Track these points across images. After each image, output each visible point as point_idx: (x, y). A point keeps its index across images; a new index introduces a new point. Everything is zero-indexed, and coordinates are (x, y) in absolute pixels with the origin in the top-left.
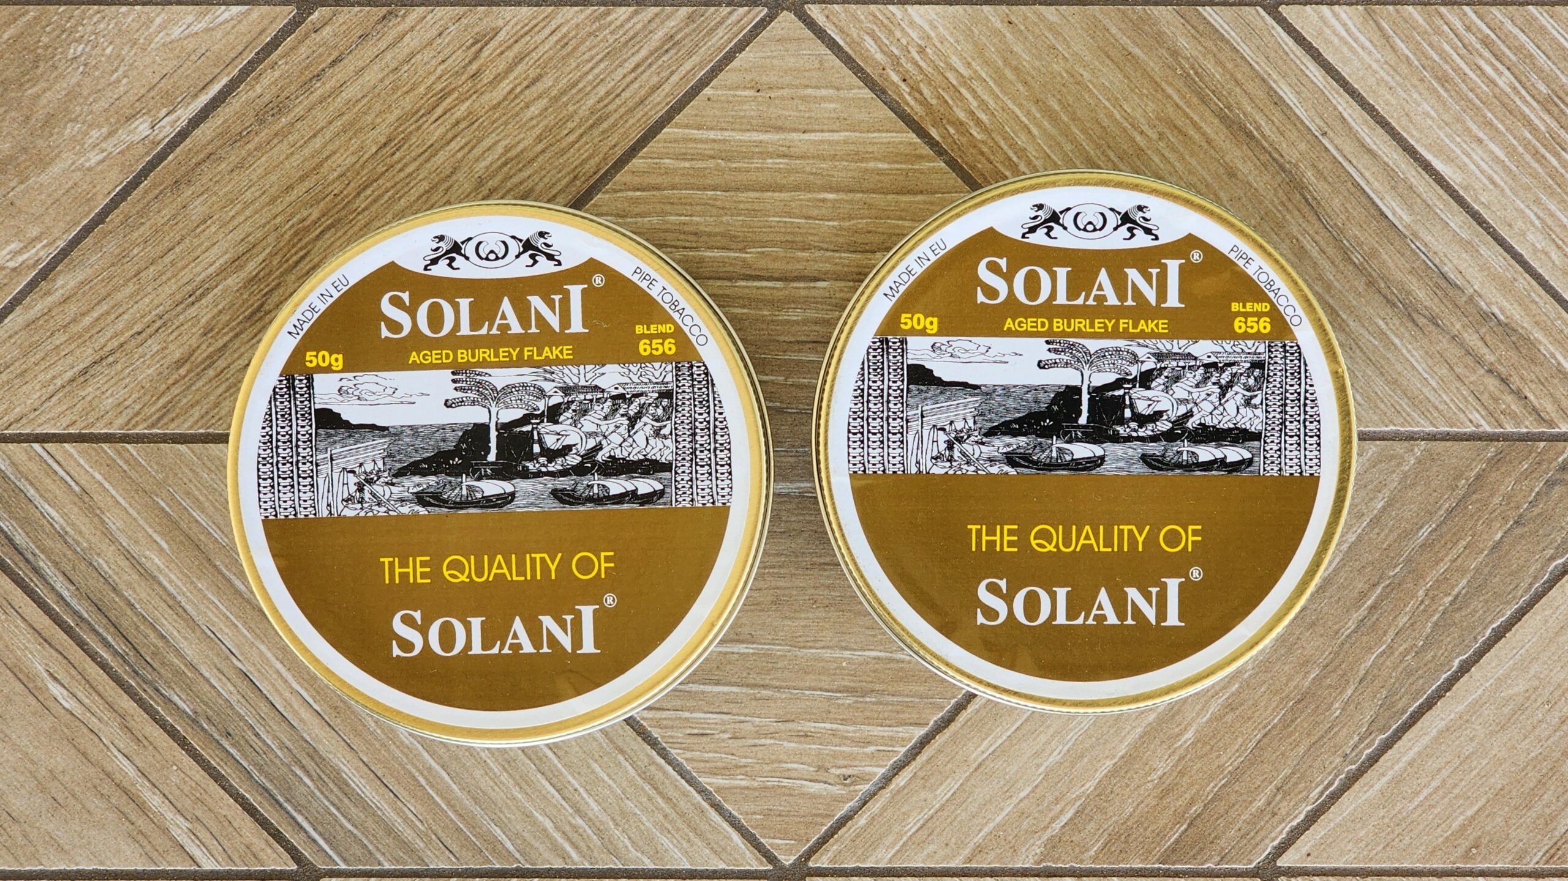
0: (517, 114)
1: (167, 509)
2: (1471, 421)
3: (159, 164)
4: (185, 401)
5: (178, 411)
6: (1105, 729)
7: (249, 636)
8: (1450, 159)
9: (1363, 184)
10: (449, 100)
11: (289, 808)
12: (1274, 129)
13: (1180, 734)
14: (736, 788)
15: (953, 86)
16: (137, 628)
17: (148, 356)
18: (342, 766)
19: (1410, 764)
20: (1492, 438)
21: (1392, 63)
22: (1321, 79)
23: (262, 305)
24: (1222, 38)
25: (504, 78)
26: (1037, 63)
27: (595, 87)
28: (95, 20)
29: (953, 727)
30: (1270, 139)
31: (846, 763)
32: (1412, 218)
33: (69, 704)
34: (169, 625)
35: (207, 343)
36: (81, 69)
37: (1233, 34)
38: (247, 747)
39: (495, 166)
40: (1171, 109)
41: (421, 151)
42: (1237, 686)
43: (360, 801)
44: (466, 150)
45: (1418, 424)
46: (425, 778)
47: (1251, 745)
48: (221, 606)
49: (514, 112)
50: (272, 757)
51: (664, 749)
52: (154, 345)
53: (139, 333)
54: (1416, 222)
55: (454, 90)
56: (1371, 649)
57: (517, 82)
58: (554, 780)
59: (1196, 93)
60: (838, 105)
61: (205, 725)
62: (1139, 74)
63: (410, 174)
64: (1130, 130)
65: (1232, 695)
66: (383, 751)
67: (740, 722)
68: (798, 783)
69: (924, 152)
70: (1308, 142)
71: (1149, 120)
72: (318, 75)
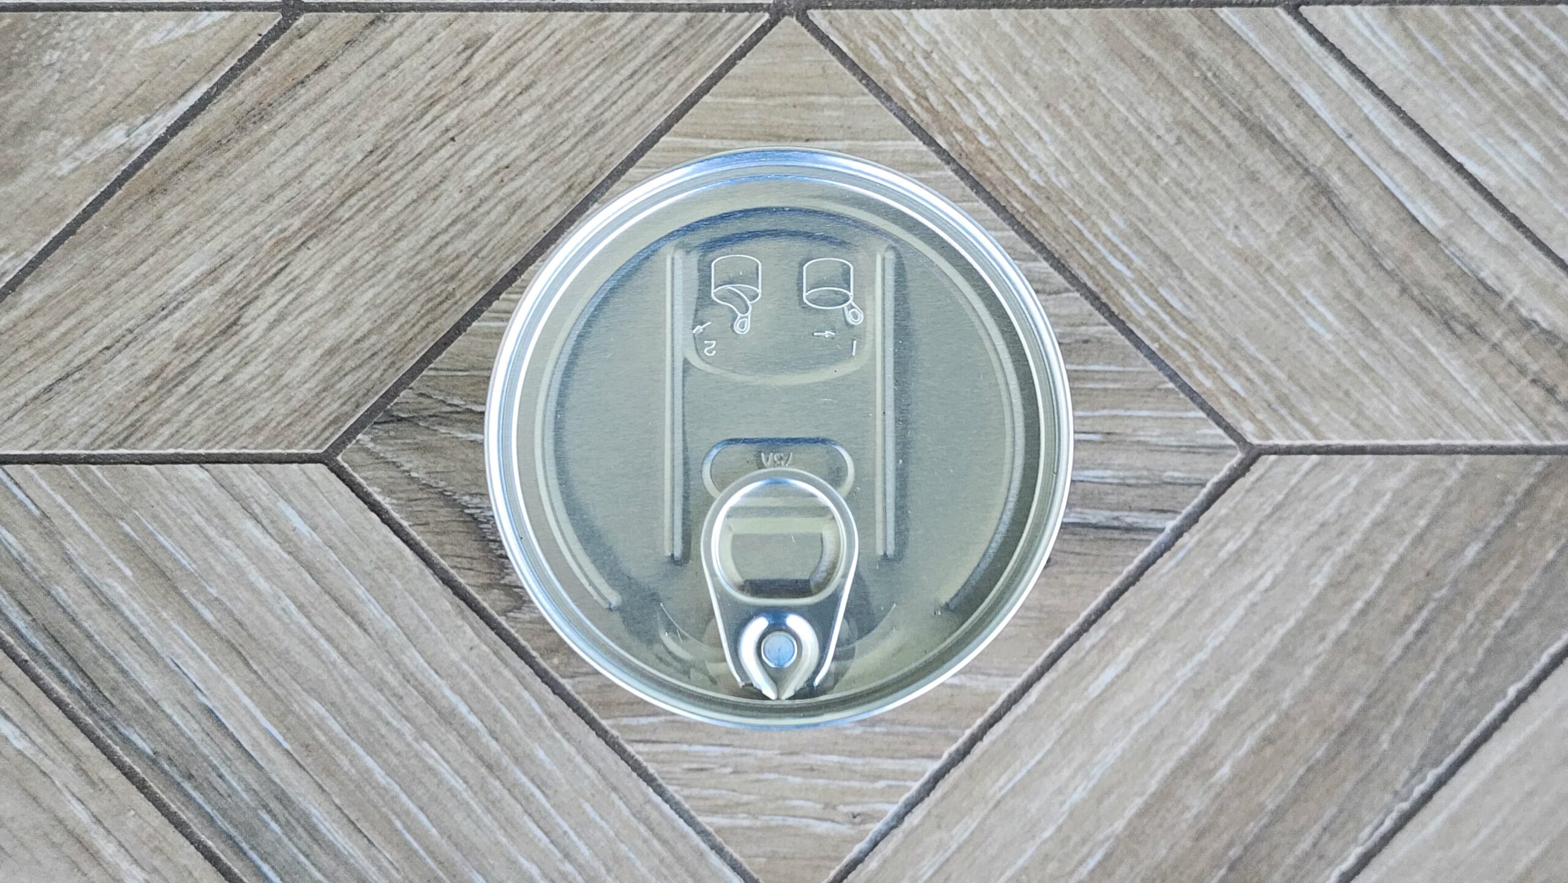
0: (510, 122)
1: (132, 534)
2: (1516, 433)
3: (134, 173)
4: (154, 419)
5: (146, 429)
6: (1133, 763)
7: (216, 668)
8: (1485, 162)
9: (1393, 188)
10: (438, 107)
11: (253, 855)
12: (1297, 131)
13: (1217, 768)
14: (738, 829)
15: (960, 91)
16: (96, 661)
17: (117, 372)
18: (314, 811)
19: (1467, 801)
20: (1539, 451)
21: (1418, 62)
22: (1345, 80)
23: (239, 318)
24: (1241, 39)
25: (495, 85)
27: (590, 94)
28: (72, 25)
29: (969, 760)
30: (1294, 143)
31: (855, 799)
32: (1445, 221)
33: (21, 744)
34: (131, 659)
35: (179, 358)
36: (57, 76)
37: (1251, 35)
38: (211, 789)
39: (486, 175)
40: (1188, 112)
41: (409, 158)
42: (1273, 718)
43: (332, 849)
44: (456, 157)
46: (404, 823)
47: (1293, 782)
48: (187, 638)
49: (506, 119)
50: (238, 800)
51: (660, 786)
52: (123, 361)
53: (107, 348)
54: (1451, 226)
55: (443, 96)
56: (1418, 676)
57: (509, 88)
58: (542, 823)
59: (1214, 95)
60: (841, 113)
61: (166, 767)
62: (1154, 77)
63: (397, 183)
64: (1146, 134)
65: (1270, 727)
66: (358, 793)
67: (742, 755)
68: (804, 821)
69: (931, 160)
70: (1334, 144)
71: (1166, 123)
72: (302, 82)
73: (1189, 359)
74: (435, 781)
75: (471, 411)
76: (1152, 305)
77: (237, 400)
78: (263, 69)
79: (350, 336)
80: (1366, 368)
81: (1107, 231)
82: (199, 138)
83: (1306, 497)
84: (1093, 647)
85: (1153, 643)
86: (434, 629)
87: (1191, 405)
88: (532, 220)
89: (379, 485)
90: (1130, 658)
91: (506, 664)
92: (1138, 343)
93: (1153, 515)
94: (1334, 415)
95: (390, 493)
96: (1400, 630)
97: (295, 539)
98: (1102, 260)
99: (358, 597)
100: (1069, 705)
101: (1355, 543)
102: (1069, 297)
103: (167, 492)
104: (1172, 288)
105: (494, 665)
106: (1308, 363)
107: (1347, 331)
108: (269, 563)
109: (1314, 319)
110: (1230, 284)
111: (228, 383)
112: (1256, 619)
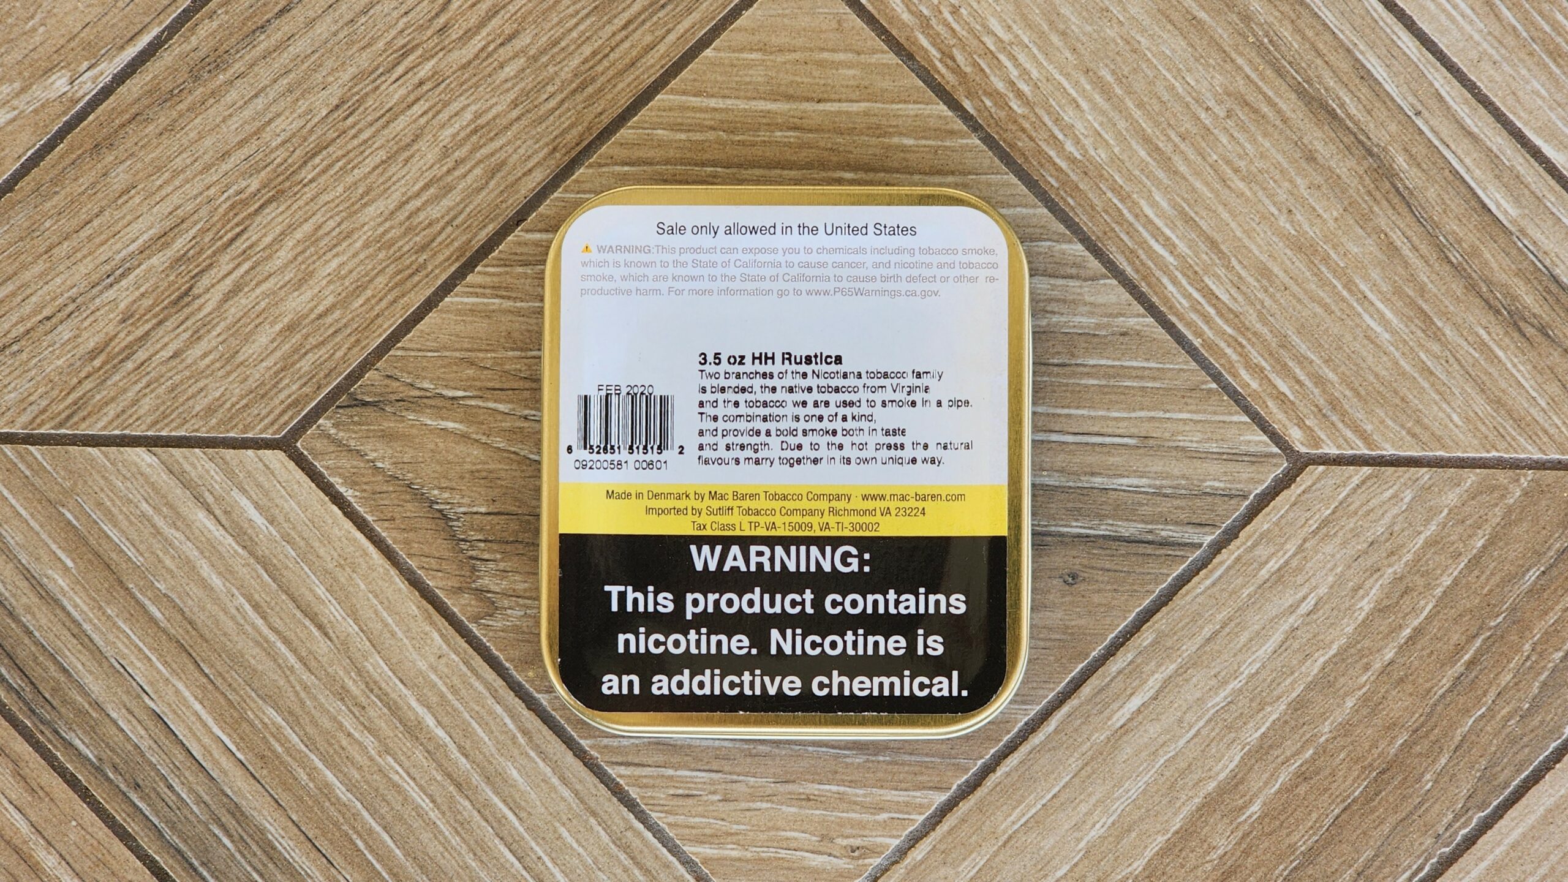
0: (490, 75)
1: (75, 522)
3: (77, 126)
4: (98, 397)
5: (89, 409)
6: (1157, 799)
7: (164, 671)
9: (1462, 171)
10: (411, 58)
11: (205, 873)
12: (1360, 107)
13: (1245, 807)
14: (725, 859)
15: (991, 52)
16: (35, 660)
17: (58, 345)
18: (268, 825)
19: (1513, 847)
21: (1496, 33)
22: (1414, 50)
23: (191, 288)
24: (1302, 3)
25: (475, 34)
26: (1089, 28)
27: (579, 46)
29: (980, 792)
30: (1356, 118)
31: (854, 832)
32: (1519, 211)
34: (73, 658)
35: (125, 332)
38: (158, 800)
39: (463, 134)
41: (378, 115)
42: (1311, 752)
43: (288, 868)
44: (430, 115)
45: (1524, 450)
46: (364, 841)
47: (1327, 822)
48: (133, 636)
49: (486, 72)
50: (187, 813)
51: (643, 811)
52: (65, 332)
53: (48, 318)
54: (1523, 216)
55: (418, 45)
56: (1468, 711)
57: (490, 38)
58: (515, 846)
59: (1270, 64)
60: (858, 72)
61: (110, 774)
62: (1205, 41)
63: (365, 141)
64: (1194, 106)
65: (1306, 762)
66: (316, 809)
67: (733, 782)
68: (798, 853)
69: (956, 127)
70: (1399, 122)
71: (1216, 95)
72: (262, 27)
73: (1234, 357)
74: (400, 798)
75: (441, 396)
76: (1196, 295)
77: (189, 378)
78: (219, 12)
79: (312, 310)
80: (1426, 371)
81: (1148, 211)
82: (147, 88)
83: (1356, 513)
84: (1120, 672)
85: (1182, 671)
86: (400, 634)
87: (1235, 408)
88: (512, 184)
89: (341, 475)
90: (1159, 685)
91: (478, 676)
92: (1179, 339)
93: (1190, 529)
94: (1390, 422)
95: (353, 484)
96: (1450, 660)
97: (249, 532)
98: (1143, 243)
99: (318, 598)
100: (1091, 735)
101: (1406, 564)
102: (1105, 285)
103: (112, 477)
104: (1219, 277)
105: (465, 675)
106: (1364, 365)
107: (1407, 331)
108: (221, 557)
109: (1371, 316)
110: (1281, 274)
111: (178, 360)
112: (1296, 645)
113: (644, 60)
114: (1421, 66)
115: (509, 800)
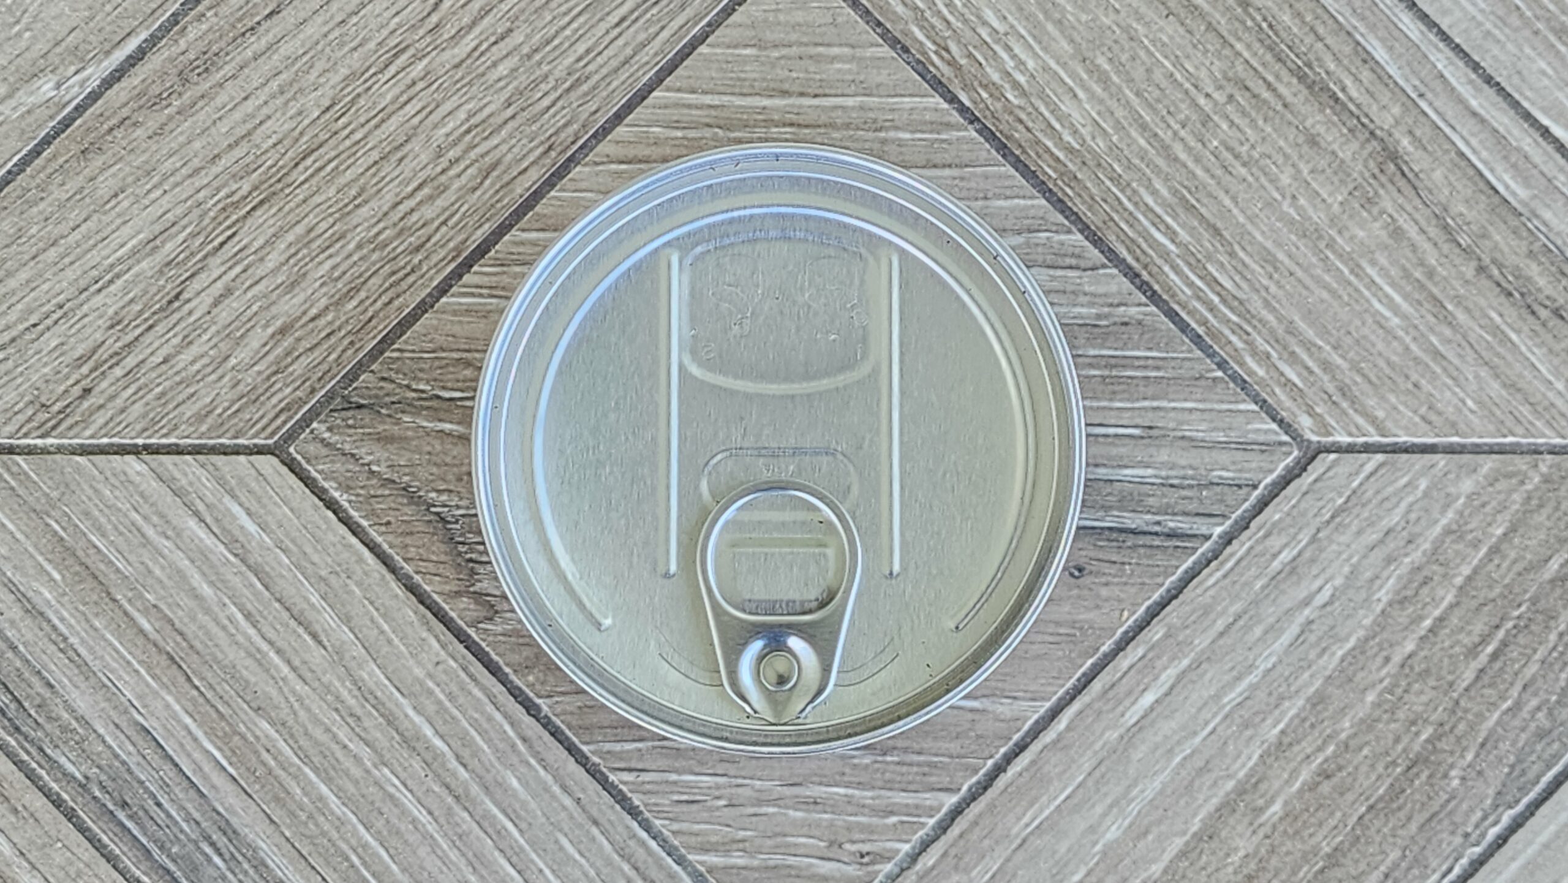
0: (483, 74)
1: (61, 533)
3: (64, 131)
4: (86, 405)
5: (77, 416)
6: (1174, 799)
7: (153, 683)
9: (1469, 153)
10: (403, 58)
12: (1363, 90)
13: (1265, 807)
14: (732, 868)
15: (987, 43)
16: (20, 674)
17: (44, 352)
18: (260, 842)
19: (1546, 846)
21: (1500, 13)
22: (1417, 33)
23: (180, 293)
25: (468, 33)
27: (573, 43)
29: (990, 793)
30: (1357, 100)
31: (863, 837)
32: (1528, 191)
34: (59, 671)
35: (114, 338)
38: (145, 819)
39: (456, 134)
40: (1240, 67)
41: (370, 115)
42: (1332, 748)
44: (424, 113)
46: (360, 858)
47: (1352, 821)
48: (121, 649)
49: (478, 71)
50: (175, 830)
51: (647, 820)
52: (51, 339)
53: (35, 325)
54: (1535, 196)
55: (407, 47)
56: (1494, 703)
57: (483, 37)
58: (514, 859)
59: (1270, 49)
60: (853, 66)
61: (97, 793)
62: (1203, 28)
63: (358, 142)
64: (1193, 93)
65: (1327, 759)
66: (310, 825)
67: (738, 786)
68: (807, 859)
69: (953, 120)
70: (1403, 104)
71: (1216, 80)
72: (252, 29)
73: (1240, 345)
74: (397, 811)
75: (438, 397)
76: (1200, 283)
77: (178, 384)
78: (209, 14)
79: (304, 313)
80: (1437, 355)
81: (1150, 200)
82: (136, 92)
83: (1370, 501)
84: (1130, 667)
85: (1196, 665)
86: (396, 641)
87: (1243, 396)
88: (508, 184)
89: (334, 479)
90: (1172, 680)
91: (477, 682)
92: (1184, 327)
93: (1197, 519)
94: (1401, 408)
95: (347, 489)
96: (1473, 652)
97: (241, 539)
98: (1144, 233)
99: (312, 606)
100: (1102, 734)
101: (1424, 553)
102: (1105, 275)
103: (100, 486)
104: (1222, 264)
105: (463, 682)
106: (1374, 351)
107: (1417, 315)
108: (212, 566)
109: (1380, 301)
110: (1287, 261)
111: (169, 365)
112: (1313, 638)
113: (637, 58)
114: (1423, 48)
115: (509, 811)
